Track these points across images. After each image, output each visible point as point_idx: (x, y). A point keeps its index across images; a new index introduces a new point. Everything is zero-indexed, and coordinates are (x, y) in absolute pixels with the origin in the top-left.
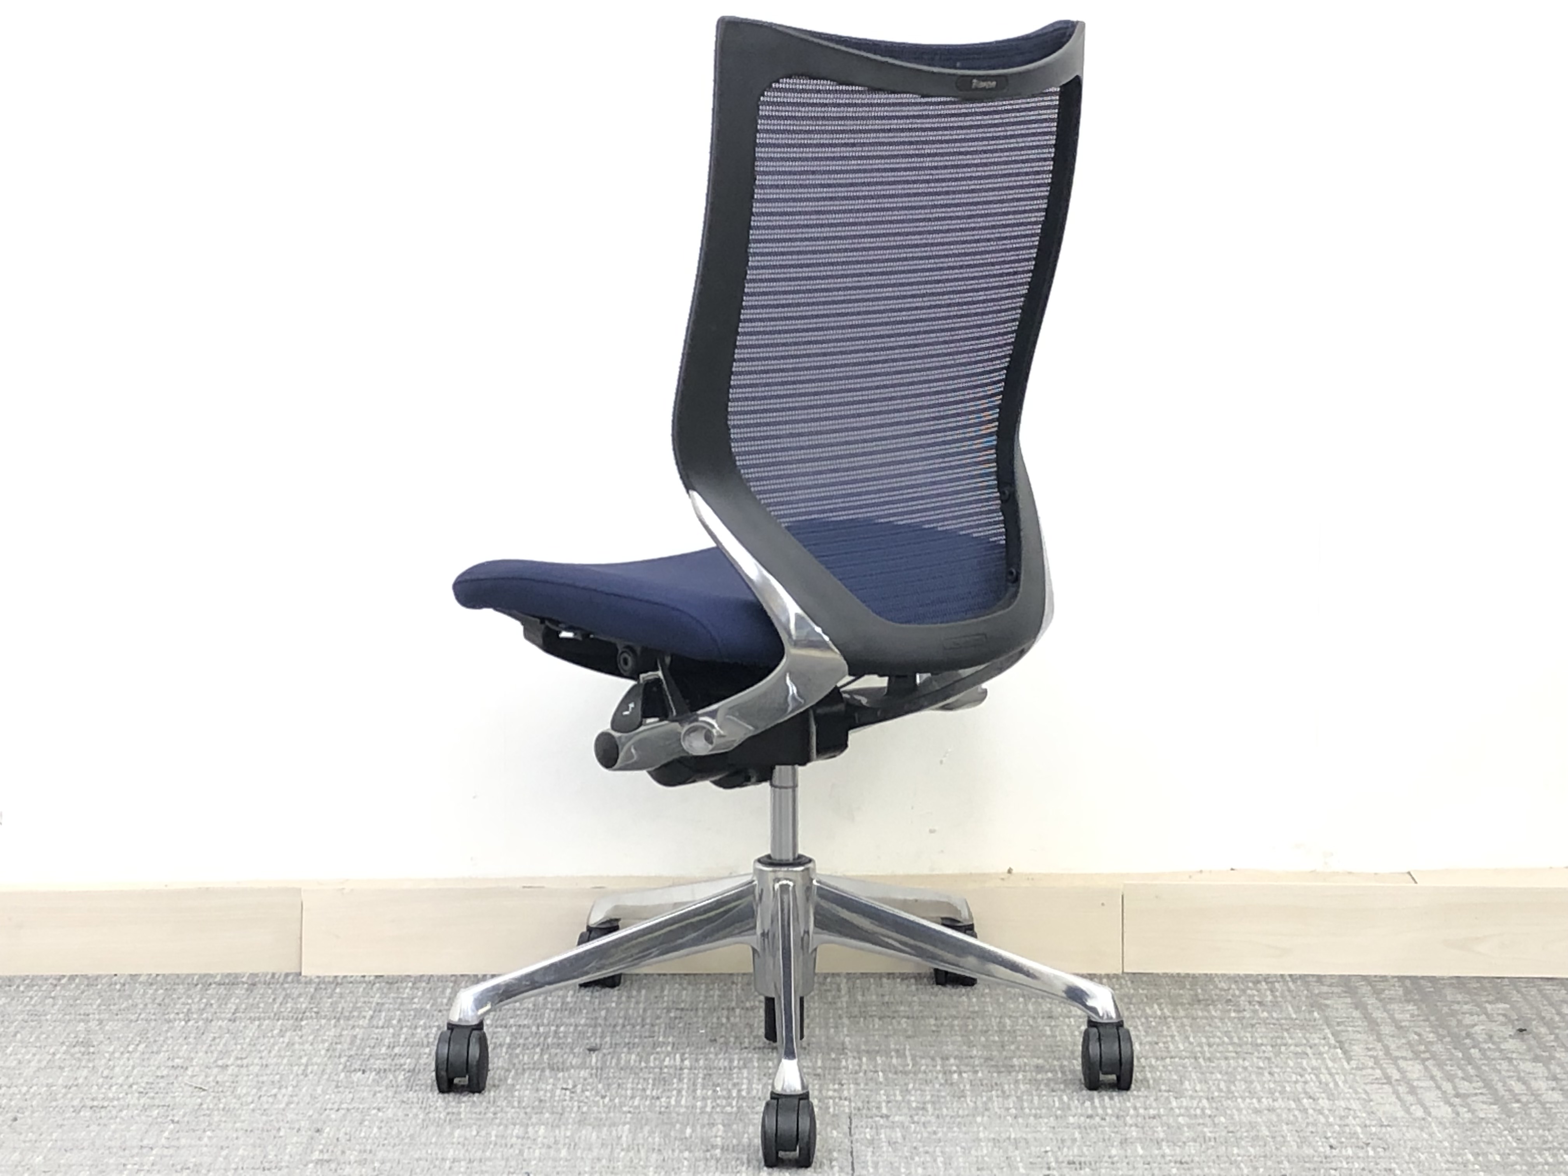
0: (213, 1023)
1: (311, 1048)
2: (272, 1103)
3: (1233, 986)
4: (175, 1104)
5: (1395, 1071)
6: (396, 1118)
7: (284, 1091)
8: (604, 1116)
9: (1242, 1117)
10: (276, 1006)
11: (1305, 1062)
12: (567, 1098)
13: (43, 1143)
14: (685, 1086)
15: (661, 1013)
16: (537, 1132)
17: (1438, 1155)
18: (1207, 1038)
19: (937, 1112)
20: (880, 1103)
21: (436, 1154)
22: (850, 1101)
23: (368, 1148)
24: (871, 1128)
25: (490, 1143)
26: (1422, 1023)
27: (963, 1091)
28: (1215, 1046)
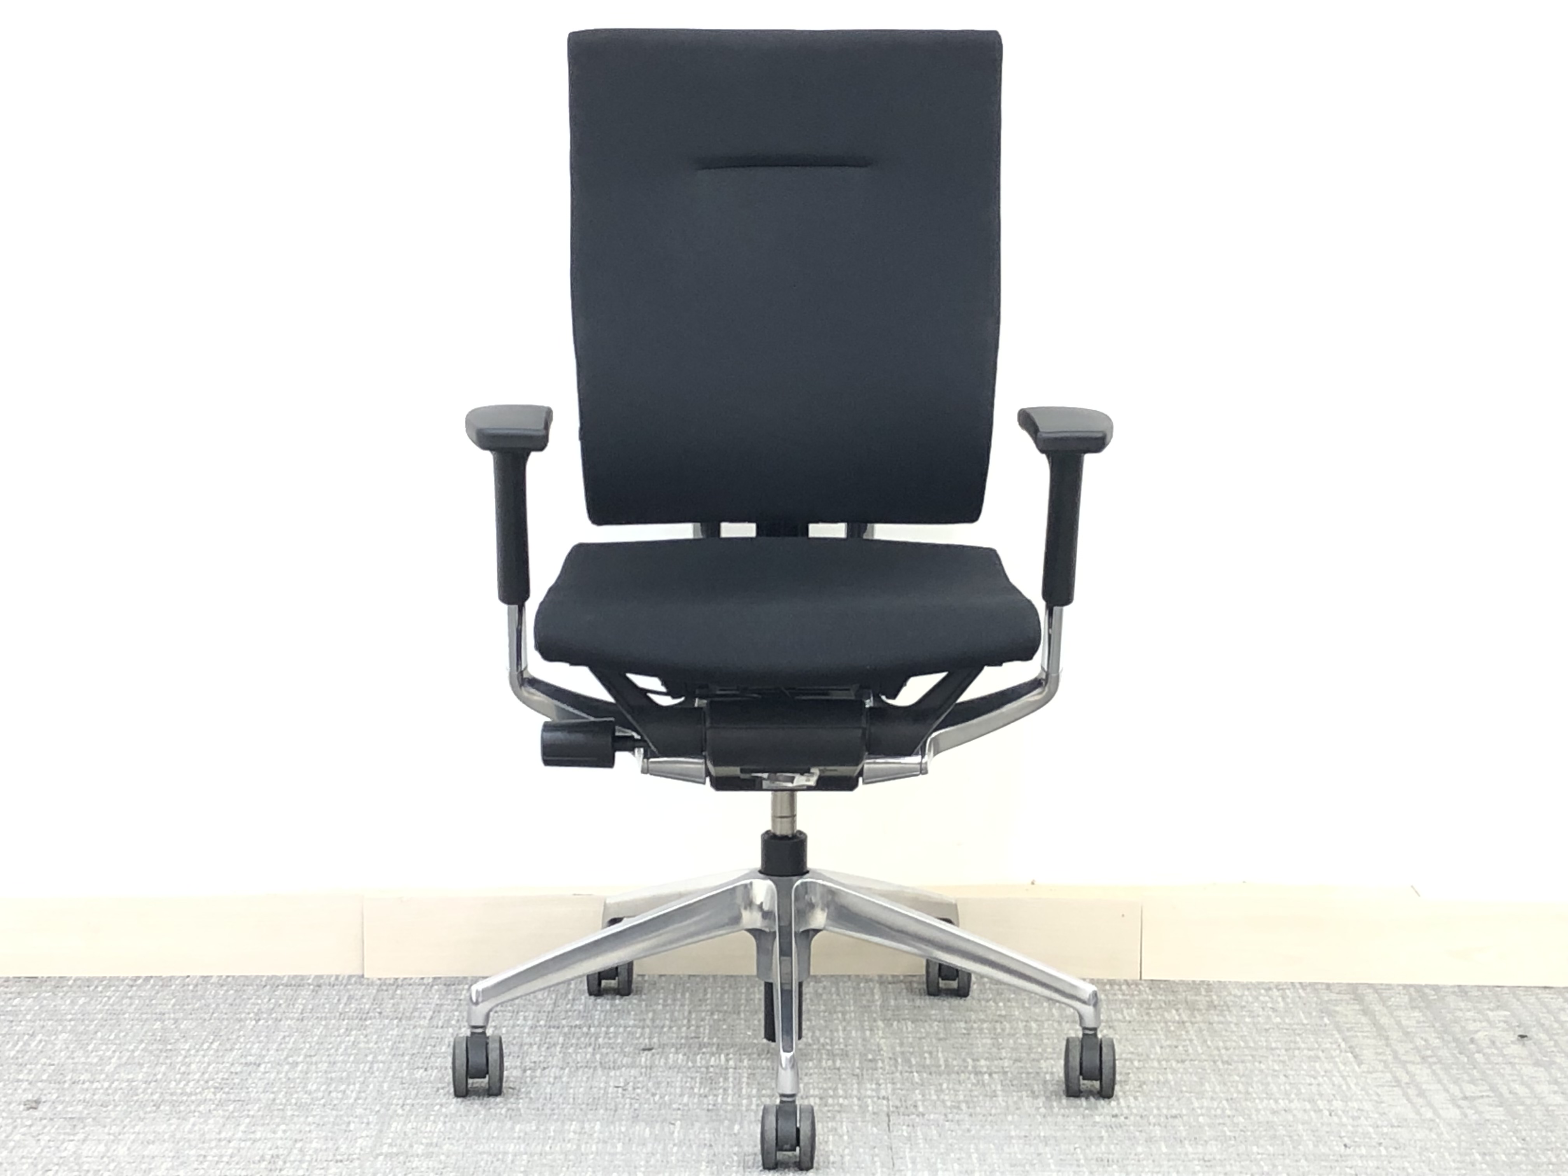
0: (282, 1023)
1: (376, 1046)
2: (342, 1099)
3: (1246, 993)
4: (250, 1099)
5: (1404, 1075)
6: (459, 1114)
7: (352, 1087)
8: (655, 1113)
9: (1260, 1116)
10: (341, 1006)
11: (1317, 1065)
12: (620, 1095)
13: (127, 1135)
14: (731, 1085)
15: (706, 1015)
16: (593, 1127)
17: (1447, 1155)
18: (1224, 1041)
19: (971, 1110)
20: (916, 1101)
21: (499, 1148)
22: (888, 1099)
23: (435, 1140)
24: (908, 1126)
25: (549, 1138)
26: (1427, 1029)
27: (995, 1091)
28: (1232, 1050)
